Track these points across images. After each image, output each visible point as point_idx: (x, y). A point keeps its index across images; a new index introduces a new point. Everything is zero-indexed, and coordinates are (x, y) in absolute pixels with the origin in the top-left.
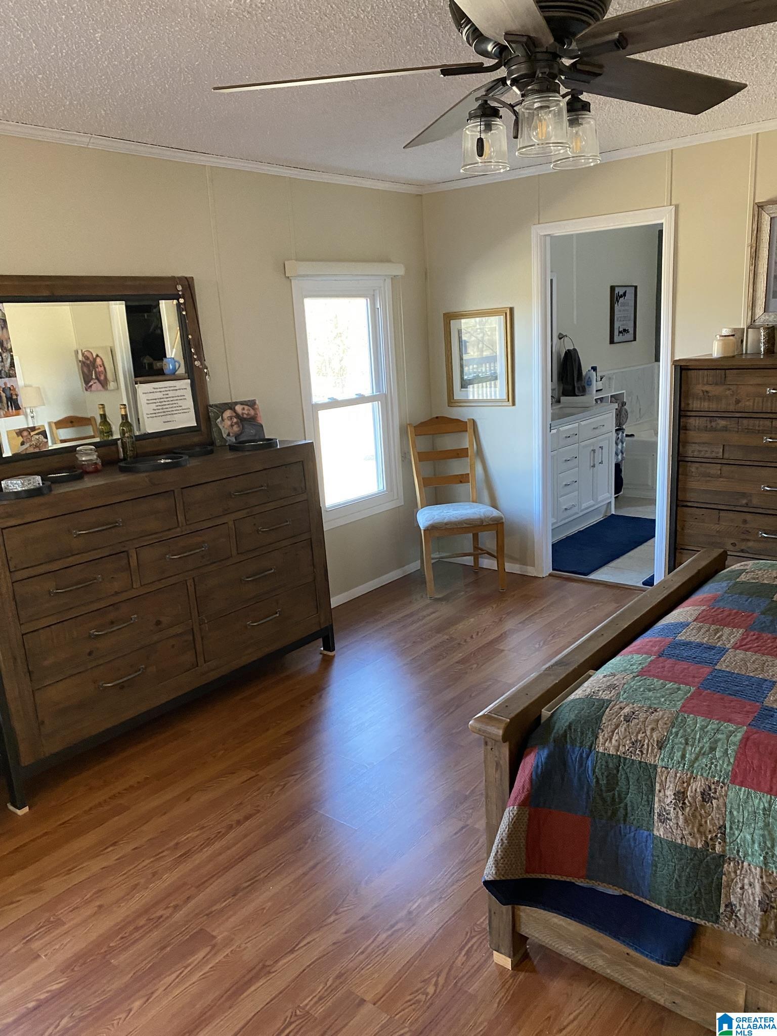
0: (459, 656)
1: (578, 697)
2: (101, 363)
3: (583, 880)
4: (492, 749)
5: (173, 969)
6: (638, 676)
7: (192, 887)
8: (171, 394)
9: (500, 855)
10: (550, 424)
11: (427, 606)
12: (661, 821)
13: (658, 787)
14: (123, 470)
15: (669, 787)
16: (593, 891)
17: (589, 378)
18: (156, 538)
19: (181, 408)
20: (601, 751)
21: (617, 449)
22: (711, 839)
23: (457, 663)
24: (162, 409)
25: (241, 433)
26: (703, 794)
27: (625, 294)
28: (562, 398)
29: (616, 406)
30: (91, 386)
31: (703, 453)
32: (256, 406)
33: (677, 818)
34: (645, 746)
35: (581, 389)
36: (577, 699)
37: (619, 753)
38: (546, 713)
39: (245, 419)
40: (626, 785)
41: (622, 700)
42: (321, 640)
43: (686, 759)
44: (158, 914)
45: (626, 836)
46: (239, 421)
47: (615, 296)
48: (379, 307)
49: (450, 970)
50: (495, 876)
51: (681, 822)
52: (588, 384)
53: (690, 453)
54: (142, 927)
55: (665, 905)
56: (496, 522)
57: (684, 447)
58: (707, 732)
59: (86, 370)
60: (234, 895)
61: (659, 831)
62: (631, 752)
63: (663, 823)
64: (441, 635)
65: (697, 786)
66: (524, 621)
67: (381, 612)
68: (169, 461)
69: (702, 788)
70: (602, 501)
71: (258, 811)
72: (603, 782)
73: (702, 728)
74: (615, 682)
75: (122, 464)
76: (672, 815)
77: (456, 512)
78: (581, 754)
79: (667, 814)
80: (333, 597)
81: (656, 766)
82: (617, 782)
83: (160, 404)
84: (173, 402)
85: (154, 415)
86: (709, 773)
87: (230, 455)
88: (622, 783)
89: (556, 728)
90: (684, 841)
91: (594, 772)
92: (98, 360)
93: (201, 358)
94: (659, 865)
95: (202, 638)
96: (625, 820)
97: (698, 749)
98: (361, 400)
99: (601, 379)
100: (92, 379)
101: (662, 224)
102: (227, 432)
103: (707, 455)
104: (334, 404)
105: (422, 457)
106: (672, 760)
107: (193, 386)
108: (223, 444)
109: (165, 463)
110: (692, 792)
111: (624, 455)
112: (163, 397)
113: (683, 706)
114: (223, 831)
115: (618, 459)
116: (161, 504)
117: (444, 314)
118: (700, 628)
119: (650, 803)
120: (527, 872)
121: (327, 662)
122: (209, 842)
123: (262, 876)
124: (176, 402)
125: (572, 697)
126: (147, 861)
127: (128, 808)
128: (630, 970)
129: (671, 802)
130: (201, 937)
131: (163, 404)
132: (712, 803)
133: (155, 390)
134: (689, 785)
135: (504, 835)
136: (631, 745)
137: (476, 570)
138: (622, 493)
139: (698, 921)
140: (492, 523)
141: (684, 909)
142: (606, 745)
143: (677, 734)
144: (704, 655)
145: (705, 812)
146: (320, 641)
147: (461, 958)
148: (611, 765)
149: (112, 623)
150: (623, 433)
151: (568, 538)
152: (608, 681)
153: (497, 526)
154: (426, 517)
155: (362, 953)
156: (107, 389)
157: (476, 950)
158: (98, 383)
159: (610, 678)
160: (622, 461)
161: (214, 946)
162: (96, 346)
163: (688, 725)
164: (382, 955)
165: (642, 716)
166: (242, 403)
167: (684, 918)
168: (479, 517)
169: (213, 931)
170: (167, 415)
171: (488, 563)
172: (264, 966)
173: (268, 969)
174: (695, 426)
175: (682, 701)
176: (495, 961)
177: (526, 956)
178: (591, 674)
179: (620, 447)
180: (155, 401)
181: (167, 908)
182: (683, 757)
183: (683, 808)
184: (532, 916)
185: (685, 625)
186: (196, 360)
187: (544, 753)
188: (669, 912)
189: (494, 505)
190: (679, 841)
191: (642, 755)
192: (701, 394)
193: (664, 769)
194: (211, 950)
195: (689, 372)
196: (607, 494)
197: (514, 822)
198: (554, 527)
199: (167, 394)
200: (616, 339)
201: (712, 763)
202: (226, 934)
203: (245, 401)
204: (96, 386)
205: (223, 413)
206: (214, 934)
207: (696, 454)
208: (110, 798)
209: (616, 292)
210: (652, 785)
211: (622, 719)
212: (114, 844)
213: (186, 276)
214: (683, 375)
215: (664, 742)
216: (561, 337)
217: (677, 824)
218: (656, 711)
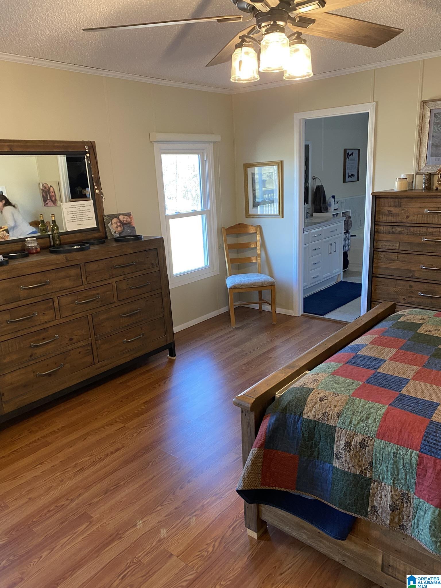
0: (246, 360)
1: (295, 386)
2: (53, 191)
3: (294, 490)
4: (245, 415)
5: (67, 535)
6: (331, 375)
7: (82, 488)
8: (81, 209)
9: (246, 475)
10: (304, 229)
11: (231, 332)
12: (337, 458)
13: (336, 439)
14: (52, 252)
15: (342, 439)
16: (299, 497)
17: (330, 202)
18: (70, 291)
19: (87, 217)
20: (305, 418)
21: (345, 243)
22: (365, 469)
23: (244, 364)
24: (76, 217)
25: (122, 232)
26: (360, 443)
27: (352, 154)
28: (314, 214)
29: (344, 218)
30: (47, 203)
31: (387, 247)
32: (131, 216)
33: (346, 456)
34: (330, 416)
35: (325, 208)
36: (295, 388)
37: (315, 419)
38: (278, 394)
39: (125, 224)
40: (319, 437)
41: (320, 388)
42: (168, 349)
43: (353, 423)
44: (62, 503)
45: (318, 466)
46: (121, 224)
47: (347, 155)
48: (206, 160)
49: (222, 539)
50: (243, 488)
51: (348, 459)
52: (329, 206)
53: (380, 247)
54: (52, 510)
55: (338, 506)
56: (271, 285)
57: (377, 242)
58: (366, 408)
59: (44, 194)
60: (105, 494)
61: (336, 464)
62: (322, 419)
63: (338, 460)
64: (236, 348)
65: (358, 439)
66: (285, 341)
67: (204, 335)
68: (79, 247)
69: (360, 440)
70: (335, 273)
71: (124, 447)
72: (306, 435)
73: (363, 406)
74: (317, 379)
75: (51, 249)
76: (343, 456)
77: (248, 279)
78: (294, 419)
79: (341, 455)
80: (175, 326)
81: (336, 427)
82: (314, 436)
83: (75, 214)
84: (83, 213)
85: (72, 221)
86: (364, 432)
87: (115, 244)
88: (317, 436)
89: (281, 404)
90: (349, 470)
91: (301, 429)
92: (51, 189)
93: (100, 188)
94: (336, 483)
95: (97, 349)
96: (318, 458)
97: (359, 418)
98: (194, 213)
99: (337, 203)
100: (48, 199)
101: (368, 113)
102: (114, 231)
103: (390, 248)
104: (178, 215)
105: (230, 247)
106: (344, 424)
107: (95, 204)
108: (112, 238)
109: (77, 248)
110: (354, 442)
111: (349, 247)
112: (77, 210)
113: (354, 393)
114: (103, 457)
115: (346, 249)
116: (73, 272)
117: (244, 164)
118: (372, 348)
119: (332, 448)
120: (262, 485)
121: (171, 363)
122: (94, 463)
123: (122, 483)
124: (84, 213)
125: (293, 386)
126: (59, 474)
127: (51, 443)
128: (321, 542)
129: (343, 448)
130: (85, 517)
131: (77, 214)
132: (365, 449)
133: (73, 206)
134: (353, 438)
135: (249, 464)
136: (322, 415)
137: (261, 312)
138: (348, 269)
139: (356, 515)
140: (268, 285)
141: (348, 508)
142: (309, 414)
143: (348, 409)
144: (372, 364)
145: (362, 454)
146: (167, 351)
147: (229, 532)
148: (310, 426)
149: (44, 339)
150: (349, 234)
151: (315, 294)
152: (314, 377)
153: (272, 286)
154: (231, 281)
155: (174, 528)
156: (56, 206)
157: (238, 528)
158: (51, 202)
159: (315, 375)
160: (348, 250)
161: (91, 522)
162: (50, 182)
163: (355, 404)
164: (185, 529)
165: (330, 398)
166: (123, 214)
167: (348, 514)
168: (261, 281)
169: (92, 513)
170: (79, 221)
171: (267, 308)
172: (118, 534)
173: (120, 536)
174: (383, 231)
175: (354, 390)
176: (248, 534)
177: (266, 532)
178: (307, 373)
179: (347, 242)
180: (72, 213)
181: (67, 500)
182: (351, 422)
183: (349, 452)
184: (268, 510)
185: (364, 346)
186: (96, 189)
187: (274, 418)
188: (340, 510)
189: (271, 275)
190: (347, 470)
191: (328, 421)
192: (387, 213)
193: (340, 429)
194: (90, 524)
195: (381, 199)
196: (339, 269)
197: (255, 457)
198: (305, 288)
199: (79, 209)
200: (347, 180)
201: (367, 426)
202: (98, 515)
203: (125, 213)
204: (50, 203)
205: (112, 220)
206: (92, 515)
207: (384, 247)
208: (41, 437)
209: (347, 152)
210: (333, 438)
211: (318, 399)
212: (41, 464)
213: (91, 141)
214: (377, 201)
215: (341, 413)
216: (314, 178)
217: (346, 460)
218: (338, 395)
